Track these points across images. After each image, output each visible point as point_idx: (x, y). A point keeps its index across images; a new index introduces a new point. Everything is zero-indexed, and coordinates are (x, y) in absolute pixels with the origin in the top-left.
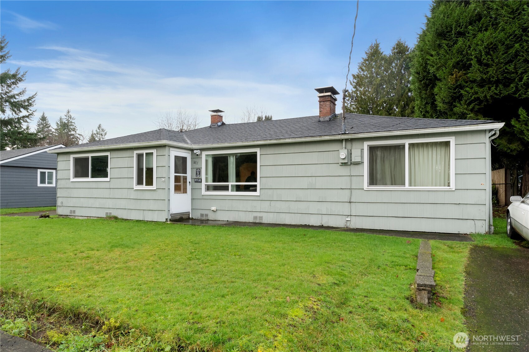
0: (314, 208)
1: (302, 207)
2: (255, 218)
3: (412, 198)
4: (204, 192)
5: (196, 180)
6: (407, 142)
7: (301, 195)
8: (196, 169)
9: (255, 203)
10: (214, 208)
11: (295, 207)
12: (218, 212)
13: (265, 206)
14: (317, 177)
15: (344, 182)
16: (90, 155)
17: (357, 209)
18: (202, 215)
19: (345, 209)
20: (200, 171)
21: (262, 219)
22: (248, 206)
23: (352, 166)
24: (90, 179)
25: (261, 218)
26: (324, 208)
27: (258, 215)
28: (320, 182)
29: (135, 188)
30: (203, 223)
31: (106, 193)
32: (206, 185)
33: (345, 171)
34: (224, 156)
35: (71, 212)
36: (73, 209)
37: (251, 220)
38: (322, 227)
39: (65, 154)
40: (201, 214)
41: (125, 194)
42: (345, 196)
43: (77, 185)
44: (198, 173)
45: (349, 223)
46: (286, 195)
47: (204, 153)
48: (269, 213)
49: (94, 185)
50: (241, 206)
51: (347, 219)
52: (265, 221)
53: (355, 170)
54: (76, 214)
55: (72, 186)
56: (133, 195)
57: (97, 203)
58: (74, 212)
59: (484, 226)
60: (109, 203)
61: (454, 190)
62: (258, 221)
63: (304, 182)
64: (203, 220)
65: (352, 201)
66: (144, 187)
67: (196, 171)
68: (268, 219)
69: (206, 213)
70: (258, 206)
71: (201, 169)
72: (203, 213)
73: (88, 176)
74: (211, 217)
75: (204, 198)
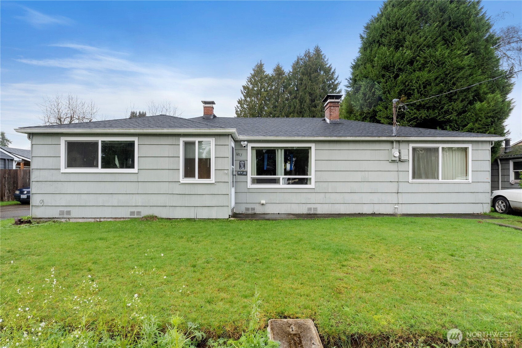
0: (366, 198)
1: (356, 198)
2: (310, 209)
3: (444, 188)
4: (250, 185)
5: (239, 173)
6: (440, 146)
7: (356, 187)
8: (239, 161)
9: (309, 195)
10: (263, 202)
11: (349, 198)
12: (268, 205)
13: (320, 198)
14: (369, 172)
15: (392, 176)
16: (100, 140)
17: (403, 198)
18: (247, 209)
19: (393, 198)
20: (245, 164)
21: (317, 210)
22: (303, 198)
23: (400, 163)
24: (100, 170)
25: (315, 209)
26: (375, 198)
27: (312, 206)
28: (372, 176)
29: (181, 182)
30: (248, 217)
31: (130, 188)
32: (251, 178)
33: (393, 167)
34: (272, 149)
35: (62, 213)
36: (65, 209)
37: (305, 212)
38: (374, 215)
39: (50, 136)
40: (245, 208)
41: (164, 188)
42: (393, 187)
43: (72, 178)
44: (242, 166)
45: (396, 209)
46: (340, 187)
47: (250, 145)
48: (323, 204)
49: (108, 178)
50: (294, 198)
51: (395, 207)
52: (319, 212)
53: (402, 166)
54: (73, 215)
55: (63, 178)
56: (178, 189)
57: (114, 200)
58: (69, 213)
59: (488, 207)
60: (139, 200)
61: (471, 182)
62: (312, 212)
63: (359, 176)
64: (249, 214)
65: (399, 192)
66: (196, 180)
67: (240, 164)
68: (322, 210)
69: (253, 207)
70: (313, 198)
71: (246, 161)
72: (248, 207)
73: (97, 166)
74: (259, 210)
75: (250, 191)
